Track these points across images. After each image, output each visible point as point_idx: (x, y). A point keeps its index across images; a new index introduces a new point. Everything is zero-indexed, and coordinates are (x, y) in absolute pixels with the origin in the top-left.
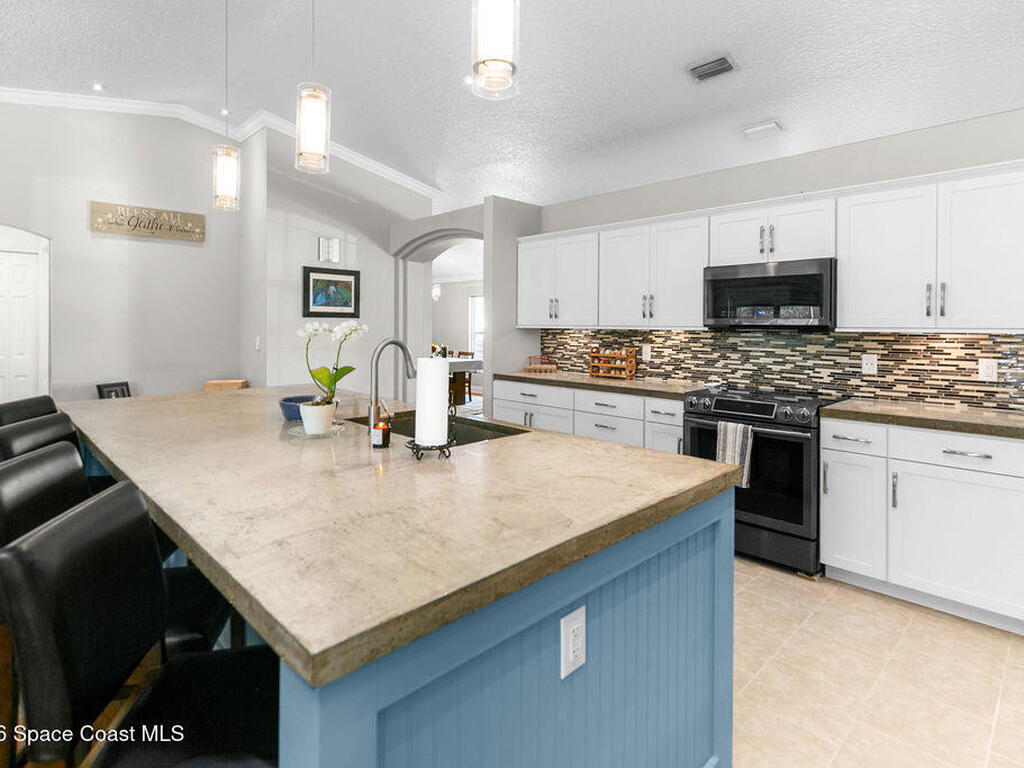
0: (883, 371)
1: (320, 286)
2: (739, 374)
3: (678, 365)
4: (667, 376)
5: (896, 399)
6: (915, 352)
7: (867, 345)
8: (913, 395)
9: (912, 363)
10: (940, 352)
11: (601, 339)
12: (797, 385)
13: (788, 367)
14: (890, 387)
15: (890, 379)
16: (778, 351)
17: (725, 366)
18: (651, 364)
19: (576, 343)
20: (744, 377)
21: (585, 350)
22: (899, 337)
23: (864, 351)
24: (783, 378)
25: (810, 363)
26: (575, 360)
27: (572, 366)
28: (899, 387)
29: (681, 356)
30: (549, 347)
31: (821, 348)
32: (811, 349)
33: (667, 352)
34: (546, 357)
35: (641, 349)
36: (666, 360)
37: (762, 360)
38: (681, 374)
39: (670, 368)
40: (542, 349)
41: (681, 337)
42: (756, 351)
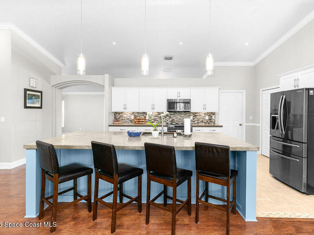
0: (193, 119)
1: (30, 96)
2: (169, 121)
3: (155, 120)
4: (152, 122)
5: (195, 124)
6: (198, 115)
7: (191, 114)
8: (198, 122)
9: (197, 117)
10: (201, 115)
11: (134, 114)
12: (180, 122)
13: (178, 119)
14: (194, 122)
15: (194, 120)
16: (176, 116)
17: (166, 119)
18: (149, 120)
19: (127, 116)
20: (170, 121)
21: (129, 117)
22: (196, 113)
23: (191, 116)
24: (177, 121)
25: (182, 118)
26: (126, 120)
27: (125, 121)
28: (196, 121)
29: (156, 118)
30: (117, 117)
31: (184, 115)
32: (182, 115)
33: (152, 117)
34: (116, 120)
35: (146, 116)
36: (152, 119)
37: (173, 118)
38: (156, 122)
39: (153, 121)
40: (115, 118)
41: (156, 114)
42: (172, 116)
